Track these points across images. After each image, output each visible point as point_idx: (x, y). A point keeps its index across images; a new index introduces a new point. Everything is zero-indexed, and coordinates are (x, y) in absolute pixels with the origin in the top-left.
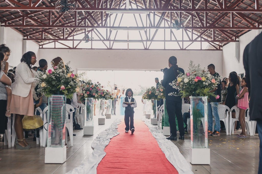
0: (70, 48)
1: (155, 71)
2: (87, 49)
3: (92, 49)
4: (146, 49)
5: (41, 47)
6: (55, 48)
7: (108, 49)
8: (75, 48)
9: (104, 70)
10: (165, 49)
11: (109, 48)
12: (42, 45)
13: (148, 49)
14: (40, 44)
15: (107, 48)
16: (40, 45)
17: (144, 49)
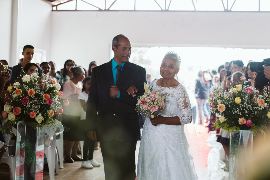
0: (100, 10)
1: (242, 48)
2: (127, 11)
3: (135, 11)
4: (226, 11)
5: (54, 8)
6: (76, 10)
7: (162, 11)
8: (108, 10)
9: (155, 47)
10: (259, 11)
11: (164, 9)
12: (57, 6)
13: (230, 11)
14: (54, 3)
15: (160, 9)
16: (53, 6)
17: (223, 10)
